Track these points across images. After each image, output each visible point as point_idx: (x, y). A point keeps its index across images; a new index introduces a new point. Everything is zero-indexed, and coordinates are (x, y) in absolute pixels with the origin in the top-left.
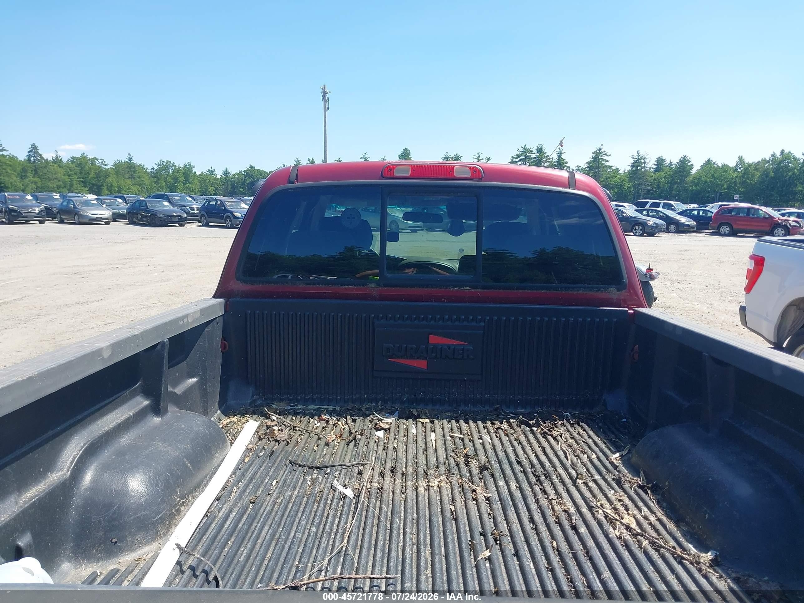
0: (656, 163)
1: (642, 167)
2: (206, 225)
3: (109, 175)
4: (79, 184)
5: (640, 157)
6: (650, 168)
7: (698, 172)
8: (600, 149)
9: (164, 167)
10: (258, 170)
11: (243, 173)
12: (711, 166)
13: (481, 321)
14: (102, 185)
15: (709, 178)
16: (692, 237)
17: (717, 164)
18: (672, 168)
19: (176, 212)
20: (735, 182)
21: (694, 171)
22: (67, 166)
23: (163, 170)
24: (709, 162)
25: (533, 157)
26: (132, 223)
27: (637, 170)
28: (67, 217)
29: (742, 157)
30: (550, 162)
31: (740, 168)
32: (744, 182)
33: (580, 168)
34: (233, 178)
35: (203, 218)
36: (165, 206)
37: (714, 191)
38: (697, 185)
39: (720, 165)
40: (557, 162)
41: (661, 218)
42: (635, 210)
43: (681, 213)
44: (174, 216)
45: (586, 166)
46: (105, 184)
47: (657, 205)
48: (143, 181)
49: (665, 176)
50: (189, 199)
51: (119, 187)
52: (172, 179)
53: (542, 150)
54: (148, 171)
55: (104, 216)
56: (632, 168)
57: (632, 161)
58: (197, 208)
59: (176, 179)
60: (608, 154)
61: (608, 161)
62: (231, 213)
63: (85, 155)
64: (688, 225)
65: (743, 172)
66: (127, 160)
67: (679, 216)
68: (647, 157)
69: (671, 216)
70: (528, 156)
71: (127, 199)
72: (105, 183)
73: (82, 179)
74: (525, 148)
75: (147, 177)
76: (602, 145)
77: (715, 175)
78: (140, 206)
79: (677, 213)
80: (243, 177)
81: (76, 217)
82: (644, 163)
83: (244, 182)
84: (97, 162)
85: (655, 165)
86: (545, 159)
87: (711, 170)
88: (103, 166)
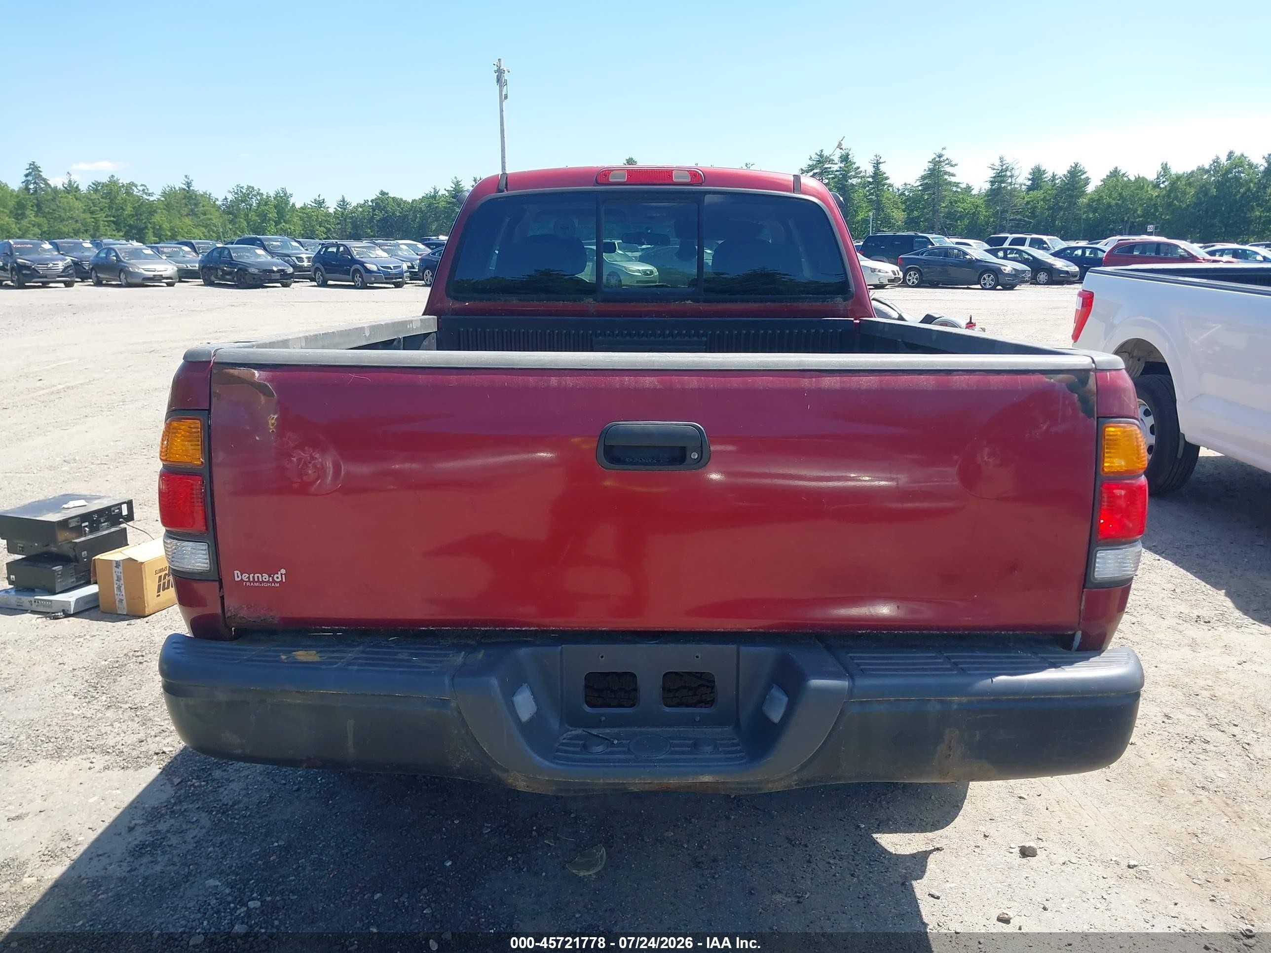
0: (1030, 177)
1: (1007, 183)
2: (324, 284)
3: (155, 212)
4: (109, 226)
5: (1004, 167)
6: (1021, 185)
7: (1097, 191)
8: (940, 156)
9: (244, 196)
10: (393, 198)
11: (370, 204)
12: (1118, 180)
13: (703, 335)
14: (146, 227)
15: (1114, 199)
16: (1071, 290)
17: (1127, 177)
18: (1055, 184)
19: (276, 265)
20: (1155, 205)
21: (1090, 189)
22: (87, 197)
23: (242, 201)
24: (1115, 174)
25: (835, 169)
26: (209, 283)
27: (999, 188)
28: (107, 276)
29: (1166, 164)
30: (862, 177)
31: (1164, 182)
32: (1170, 204)
33: (909, 187)
34: (354, 212)
35: (318, 274)
36: (259, 256)
37: (1123, 221)
38: (1095, 211)
39: (1133, 179)
40: (872, 177)
41: (1025, 262)
42: (986, 251)
43: (1057, 254)
44: (273, 271)
45: (918, 183)
46: (149, 226)
47: (1022, 242)
48: (210, 219)
49: (1045, 197)
50: (295, 244)
51: (172, 229)
52: (257, 216)
53: (848, 158)
54: (217, 203)
55: (165, 274)
56: (992, 186)
57: (992, 173)
58: (308, 258)
59: (263, 216)
60: (953, 163)
61: (953, 175)
62: (362, 264)
63: (115, 178)
64: (1067, 272)
65: (1168, 189)
66: (184, 187)
67: (1053, 258)
68: (1016, 167)
69: (1040, 258)
70: (826, 168)
71: (196, 246)
72: (150, 223)
73: (112, 219)
74: (821, 156)
75: (217, 214)
76: (944, 149)
77: (1124, 193)
78: (220, 257)
79: (1052, 254)
80: (371, 210)
81: (122, 276)
82: (1012, 176)
83: (372, 218)
84: (135, 189)
85: (1029, 180)
86: (853, 173)
87: (1117, 185)
88: (145, 196)
